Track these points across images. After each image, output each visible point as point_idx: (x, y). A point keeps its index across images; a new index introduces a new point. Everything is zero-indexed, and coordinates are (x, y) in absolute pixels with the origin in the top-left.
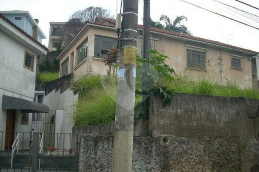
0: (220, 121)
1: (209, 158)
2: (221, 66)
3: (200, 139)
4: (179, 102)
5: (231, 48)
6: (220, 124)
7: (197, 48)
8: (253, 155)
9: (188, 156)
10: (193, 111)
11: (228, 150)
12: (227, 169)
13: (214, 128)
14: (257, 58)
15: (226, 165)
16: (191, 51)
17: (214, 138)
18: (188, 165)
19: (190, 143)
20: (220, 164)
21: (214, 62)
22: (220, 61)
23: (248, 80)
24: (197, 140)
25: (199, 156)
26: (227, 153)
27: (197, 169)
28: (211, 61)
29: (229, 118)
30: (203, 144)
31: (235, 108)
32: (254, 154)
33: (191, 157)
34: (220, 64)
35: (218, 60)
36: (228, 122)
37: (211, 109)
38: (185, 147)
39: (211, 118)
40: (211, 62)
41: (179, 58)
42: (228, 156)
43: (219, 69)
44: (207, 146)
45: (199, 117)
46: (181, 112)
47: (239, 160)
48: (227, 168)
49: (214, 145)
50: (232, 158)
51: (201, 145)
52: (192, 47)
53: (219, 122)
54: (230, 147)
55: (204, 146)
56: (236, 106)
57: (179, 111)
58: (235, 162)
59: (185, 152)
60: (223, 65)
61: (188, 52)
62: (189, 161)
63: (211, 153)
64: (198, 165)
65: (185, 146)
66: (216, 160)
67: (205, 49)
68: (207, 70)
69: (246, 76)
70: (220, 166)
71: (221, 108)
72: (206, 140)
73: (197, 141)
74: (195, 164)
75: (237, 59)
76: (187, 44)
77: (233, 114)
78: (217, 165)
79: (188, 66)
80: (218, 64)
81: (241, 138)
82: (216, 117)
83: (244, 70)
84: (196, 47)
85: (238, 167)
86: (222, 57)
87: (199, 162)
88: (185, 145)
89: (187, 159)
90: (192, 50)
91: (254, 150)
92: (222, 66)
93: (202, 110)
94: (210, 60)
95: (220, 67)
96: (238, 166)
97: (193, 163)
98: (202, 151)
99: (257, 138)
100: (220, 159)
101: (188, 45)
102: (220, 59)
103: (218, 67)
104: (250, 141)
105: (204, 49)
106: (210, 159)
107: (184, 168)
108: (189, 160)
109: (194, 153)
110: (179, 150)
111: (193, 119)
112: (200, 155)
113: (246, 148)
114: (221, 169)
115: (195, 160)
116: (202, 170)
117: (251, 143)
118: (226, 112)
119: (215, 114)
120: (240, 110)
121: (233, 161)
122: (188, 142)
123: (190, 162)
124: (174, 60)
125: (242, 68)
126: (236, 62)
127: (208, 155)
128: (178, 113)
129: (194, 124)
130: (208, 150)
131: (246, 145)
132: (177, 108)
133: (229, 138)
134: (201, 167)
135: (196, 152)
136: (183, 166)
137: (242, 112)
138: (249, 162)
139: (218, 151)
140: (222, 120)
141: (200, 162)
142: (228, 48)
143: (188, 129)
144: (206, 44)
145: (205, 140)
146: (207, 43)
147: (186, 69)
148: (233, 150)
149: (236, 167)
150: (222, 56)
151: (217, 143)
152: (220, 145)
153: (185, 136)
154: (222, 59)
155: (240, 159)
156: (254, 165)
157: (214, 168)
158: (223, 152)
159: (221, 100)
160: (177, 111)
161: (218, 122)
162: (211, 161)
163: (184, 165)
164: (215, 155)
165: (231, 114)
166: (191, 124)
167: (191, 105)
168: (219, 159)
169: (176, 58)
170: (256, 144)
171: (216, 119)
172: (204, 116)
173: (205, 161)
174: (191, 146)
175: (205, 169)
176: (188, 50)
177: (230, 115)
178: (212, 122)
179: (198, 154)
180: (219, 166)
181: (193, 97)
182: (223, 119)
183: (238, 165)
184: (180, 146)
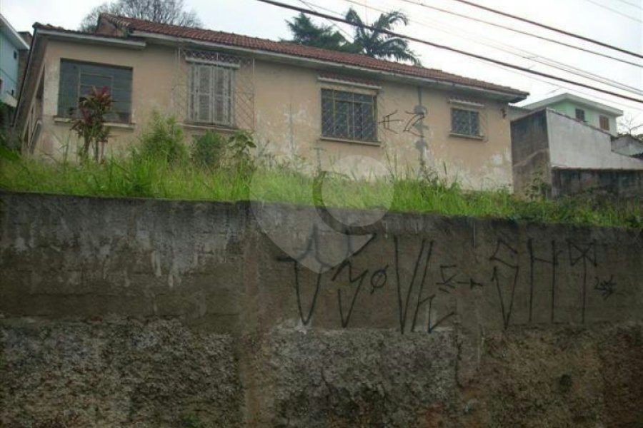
0: (166, 271)
1: (124, 375)
2: (421, 132)
3: (89, 321)
4: (24, 218)
5: (451, 84)
6: (167, 278)
7: (349, 86)
8: (289, 366)
9: (48, 370)
10: (70, 243)
11: (191, 352)
12: (185, 407)
13: (145, 291)
14: (549, 111)
15: (184, 397)
16: (333, 93)
17: (144, 320)
18: (48, 395)
19: (53, 334)
20: (162, 394)
21: (402, 121)
22: (419, 117)
23: (499, 166)
24: (81, 323)
25: (87, 369)
26: (187, 362)
27: (76, 406)
28: (391, 118)
29: (199, 263)
30: (101, 338)
31: (226, 232)
32: (291, 364)
33: (58, 373)
34: (420, 127)
35: (413, 116)
36: (197, 273)
37: (134, 236)
38: (35, 346)
39: (135, 261)
40: (393, 121)
41: (300, 112)
42: (193, 369)
43: (417, 139)
44: (117, 342)
45: (91, 260)
46: (28, 245)
47: (234, 381)
48: (188, 404)
49: (141, 339)
50: (208, 376)
51: (94, 339)
52: (336, 84)
53: (163, 273)
54: (200, 345)
55: (107, 341)
56: (227, 226)
57: (20, 244)
58: (216, 387)
59: (34, 360)
60: (427, 128)
61: (325, 97)
62: (48, 385)
63: (130, 362)
64: (82, 396)
65: (39, 342)
66: (147, 382)
67: (376, 87)
68: (380, 142)
69: (494, 157)
70: (160, 398)
71: (170, 233)
72: (112, 326)
73: (79, 327)
74: (70, 394)
75: (466, 112)
76: (322, 76)
77: (216, 250)
78: (153, 396)
79: (323, 132)
80: (413, 125)
81: (241, 317)
82: (153, 261)
83: (488, 140)
84: (347, 83)
85: (227, 400)
86: (425, 109)
87: (84, 389)
88: (37, 340)
89: (43, 380)
90: (336, 91)
91: (291, 351)
92: (425, 132)
93: (103, 241)
94: (388, 116)
95: (419, 134)
96: (226, 397)
97: (65, 391)
98: (97, 356)
99: (305, 318)
100: (164, 378)
101: (324, 79)
102: (420, 113)
103: (413, 133)
104: (280, 327)
105: (370, 86)
106: (128, 378)
107: (32, 403)
108: (48, 382)
109: (69, 361)
110: (14, 354)
111: (67, 266)
112: (91, 368)
113: (259, 348)
114: (163, 407)
115: (70, 382)
116: (97, 410)
117: (280, 332)
118: (192, 244)
119: (151, 251)
120: (240, 238)
121: (209, 384)
122: (50, 330)
123: (52, 388)
124: (286, 117)
125: (481, 134)
126: (464, 120)
127: (120, 369)
128: (15, 249)
129: (71, 281)
130: (120, 354)
131: (260, 338)
132: (13, 237)
133: (199, 318)
134: (93, 401)
135: (76, 357)
136: (28, 399)
137: (249, 244)
138: (271, 387)
139: (157, 357)
140: (175, 268)
141: (92, 388)
142: (439, 82)
143: (49, 295)
144: (375, 74)
145: (109, 324)
146: (378, 71)
147: (320, 142)
148: (212, 353)
149: (220, 401)
150: (423, 105)
151: (152, 334)
152: (165, 340)
153: (40, 315)
154: (424, 111)
155: (238, 378)
156: (292, 394)
157: (140, 405)
158: (174, 359)
159: (173, 211)
160: (12, 245)
161: (159, 273)
162: (129, 383)
163: (33, 395)
164: (144, 366)
165: (207, 249)
166: (61, 280)
167: (65, 227)
168: (160, 378)
169: (291, 114)
170: (303, 337)
171: (151, 265)
172: (107, 256)
173: (106, 386)
174: (60, 342)
175: (105, 406)
176: (323, 90)
177: (203, 253)
178: (140, 273)
179: (83, 366)
180: (156, 398)
181: (75, 204)
182: (178, 265)
183: (228, 395)
184: (18, 342)
